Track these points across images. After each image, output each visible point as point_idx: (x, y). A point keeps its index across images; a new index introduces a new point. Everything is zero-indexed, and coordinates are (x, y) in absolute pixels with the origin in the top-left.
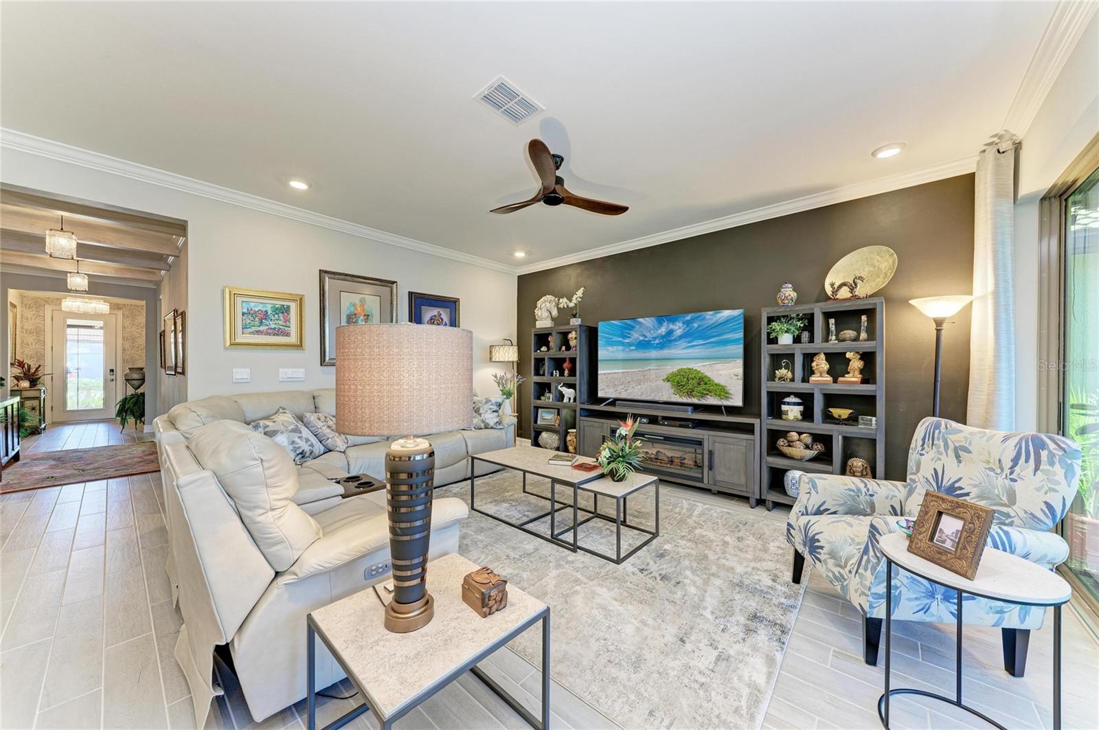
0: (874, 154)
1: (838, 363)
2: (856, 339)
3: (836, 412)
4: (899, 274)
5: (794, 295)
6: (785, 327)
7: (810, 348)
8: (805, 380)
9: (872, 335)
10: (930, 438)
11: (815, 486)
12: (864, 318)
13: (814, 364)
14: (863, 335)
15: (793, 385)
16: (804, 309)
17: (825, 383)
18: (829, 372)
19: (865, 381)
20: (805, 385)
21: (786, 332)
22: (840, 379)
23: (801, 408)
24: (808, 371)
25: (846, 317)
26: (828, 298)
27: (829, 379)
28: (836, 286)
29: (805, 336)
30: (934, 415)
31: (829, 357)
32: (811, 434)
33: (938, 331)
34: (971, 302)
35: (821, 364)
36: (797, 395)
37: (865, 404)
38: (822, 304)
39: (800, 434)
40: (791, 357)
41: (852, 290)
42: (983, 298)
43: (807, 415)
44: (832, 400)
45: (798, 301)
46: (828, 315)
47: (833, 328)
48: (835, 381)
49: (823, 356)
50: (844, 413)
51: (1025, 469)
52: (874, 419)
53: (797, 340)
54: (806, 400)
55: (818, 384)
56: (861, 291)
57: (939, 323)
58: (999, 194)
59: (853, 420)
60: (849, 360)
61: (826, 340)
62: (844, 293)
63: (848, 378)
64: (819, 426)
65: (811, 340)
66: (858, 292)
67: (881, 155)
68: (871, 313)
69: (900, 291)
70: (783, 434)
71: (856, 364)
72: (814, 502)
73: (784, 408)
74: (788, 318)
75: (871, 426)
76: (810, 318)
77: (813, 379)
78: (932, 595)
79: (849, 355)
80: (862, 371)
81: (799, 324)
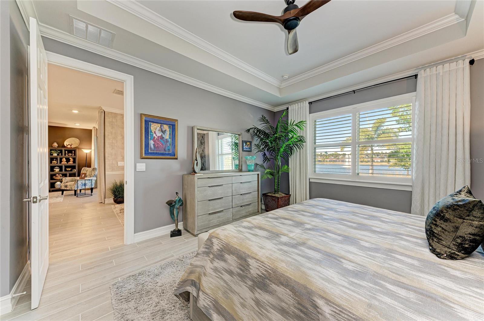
0: (75, 124)
1: (68, 160)
2: (72, 155)
3: (68, 169)
4: (80, 143)
5: (57, 145)
6: (55, 152)
7: (61, 157)
8: (60, 163)
9: (75, 155)
10: (84, 170)
11: (66, 179)
12: (73, 151)
13: (62, 160)
14: (73, 155)
15: (57, 164)
16: (60, 149)
17: (66, 164)
18: (66, 162)
19: (73, 163)
20: (60, 164)
21: (56, 153)
22: (69, 163)
23: (59, 169)
24: (61, 161)
25: (70, 151)
26: (65, 147)
27: (66, 163)
28: (67, 145)
29: (60, 154)
30: (86, 167)
31: (66, 159)
32: (62, 174)
33: (86, 155)
34: (91, 151)
35: (64, 160)
36: (58, 166)
37: (73, 167)
38: (64, 148)
39: (59, 174)
40: (57, 159)
41: (71, 146)
42: (93, 150)
43: (61, 170)
44: (66, 167)
45: (58, 147)
46: (65, 151)
47: (67, 153)
48: (67, 163)
49: (64, 158)
50: (70, 169)
51: (93, 171)
52: (75, 170)
53: (58, 155)
54: (61, 168)
55: (63, 164)
56: (73, 146)
57: (87, 153)
58: (95, 135)
59: (71, 170)
60: (70, 159)
61: (65, 155)
62: (69, 146)
63: (70, 163)
64: (64, 172)
65: (62, 155)
66: (72, 147)
67: (76, 124)
68: (75, 151)
69: (80, 147)
70: (55, 175)
71: (72, 160)
72: (66, 181)
73: (55, 169)
74: (56, 150)
75: (75, 171)
76: (61, 151)
77: (62, 163)
78: (82, 186)
79: (70, 158)
80: (73, 161)
81: (59, 152)
